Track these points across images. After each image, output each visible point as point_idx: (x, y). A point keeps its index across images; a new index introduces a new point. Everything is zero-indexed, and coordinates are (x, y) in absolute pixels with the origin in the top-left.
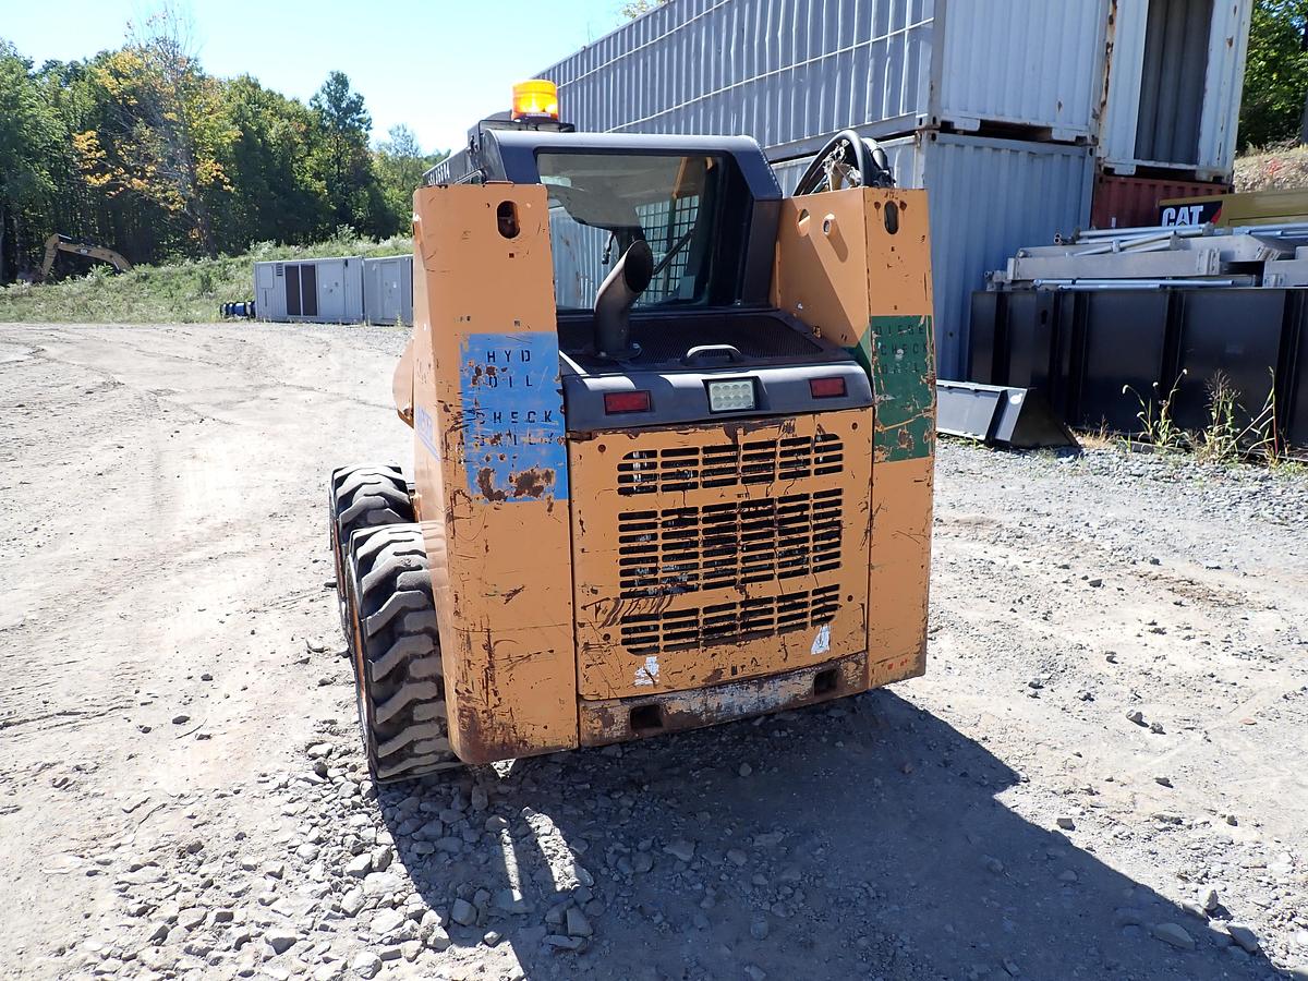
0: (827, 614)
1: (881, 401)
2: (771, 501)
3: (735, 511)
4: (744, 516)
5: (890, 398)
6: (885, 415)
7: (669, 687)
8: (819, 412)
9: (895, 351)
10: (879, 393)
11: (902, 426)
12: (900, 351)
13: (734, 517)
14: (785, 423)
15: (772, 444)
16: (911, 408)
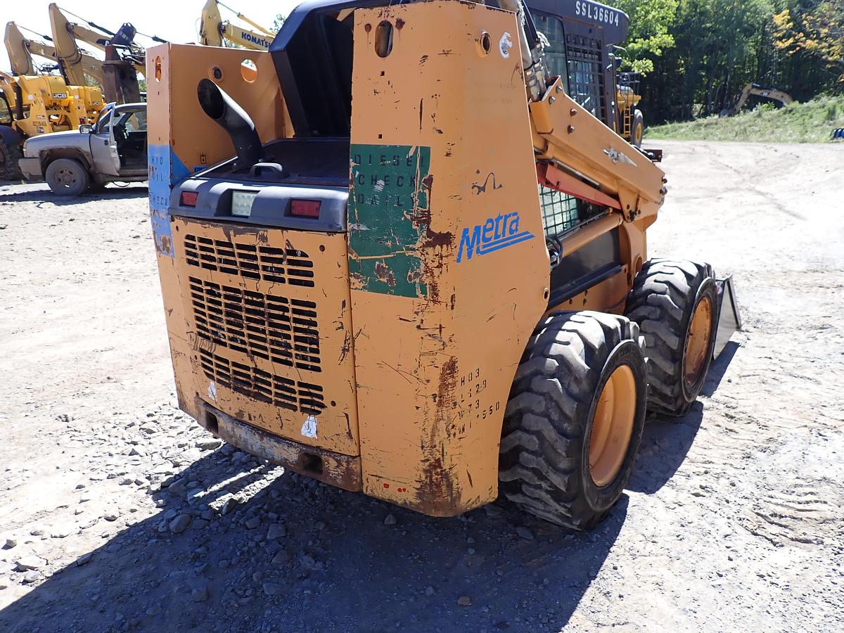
0: (316, 408)
1: (353, 230)
2: (261, 296)
3: (240, 296)
4: (247, 302)
5: (363, 228)
6: (357, 243)
7: (221, 408)
8: (287, 229)
9: (374, 181)
10: (353, 222)
11: (380, 259)
12: (381, 182)
13: (239, 300)
14: (260, 232)
15: (253, 248)
16: (389, 243)
